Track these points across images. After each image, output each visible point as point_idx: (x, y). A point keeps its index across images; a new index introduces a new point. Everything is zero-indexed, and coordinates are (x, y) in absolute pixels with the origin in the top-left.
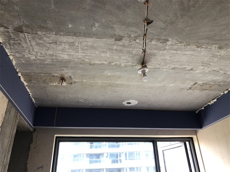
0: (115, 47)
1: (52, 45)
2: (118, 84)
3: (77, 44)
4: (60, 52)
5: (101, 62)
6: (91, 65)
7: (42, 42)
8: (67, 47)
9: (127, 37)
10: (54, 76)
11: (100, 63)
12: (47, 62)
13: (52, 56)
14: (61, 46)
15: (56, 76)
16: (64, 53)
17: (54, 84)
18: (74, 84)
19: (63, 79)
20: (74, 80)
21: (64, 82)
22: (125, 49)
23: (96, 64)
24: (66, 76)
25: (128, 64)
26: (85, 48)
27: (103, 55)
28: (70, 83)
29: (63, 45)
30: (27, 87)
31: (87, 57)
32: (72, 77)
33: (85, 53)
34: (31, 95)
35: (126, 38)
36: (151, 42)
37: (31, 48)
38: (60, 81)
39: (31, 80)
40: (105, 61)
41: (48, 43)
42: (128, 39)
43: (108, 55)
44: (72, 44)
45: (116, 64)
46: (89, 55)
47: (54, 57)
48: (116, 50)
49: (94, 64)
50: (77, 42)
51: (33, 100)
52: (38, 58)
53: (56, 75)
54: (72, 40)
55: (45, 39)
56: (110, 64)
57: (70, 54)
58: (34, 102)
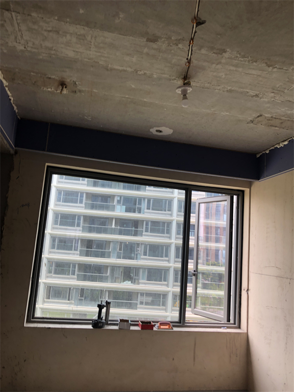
0: (146, 50)
1: (51, 34)
2: (145, 101)
3: (89, 38)
4: (63, 46)
5: (123, 68)
6: (107, 70)
7: (36, 27)
8: (74, 40)
9: (166, 38)
10: (50, 78)
11: (121, 68)
12: (41, 57)
13: (51, 49)
14: (64, 37)
15: (54, 79)
16: (68, 48)
17: (49, 90)
18: (78, 94)
19: (63, 84)
20: (79, 87)
21: (64, 89)
22: (161, 54)
23: (115, 69)
24: (68, 80)
25: (163, 76)
26: (101, 45)
27: (127, 58)
28: (73, 92)
29: (68, 37)
30: (7, 89)
31: (102, 58)
32: (77, 83)
33: (100, 52)
34: (12, 101)
35: (163, 39)
36: (200, 50)
37: (19, 34)
38: (58, 86)
39: (13, 79)
40: (130, 67)
41: (46, 30)
42: (167, 42)
43: (134, 59)
44: (81, 38)
45: (145, 74)
46: (106, 55)
47: (53, 52)
48: (148, 54)
49: (112, 70)
50: (90, 36)
51: (15, 108)
52: (29, 49)
53: (54, 77)
54: (82, 32)
55: (41, 24)
56: (137, 72)
57: (77, 50)
58: (17, 111)
